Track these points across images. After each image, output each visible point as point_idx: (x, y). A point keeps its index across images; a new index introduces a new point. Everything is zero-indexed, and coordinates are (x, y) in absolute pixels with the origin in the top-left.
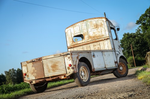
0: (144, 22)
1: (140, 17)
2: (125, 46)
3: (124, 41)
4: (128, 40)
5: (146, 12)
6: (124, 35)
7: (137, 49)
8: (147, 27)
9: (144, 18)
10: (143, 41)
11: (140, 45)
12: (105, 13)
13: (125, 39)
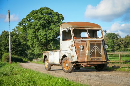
0: (25, 25)
1: (22, 20)
2: (3, 42)
3: (2, 38)
4: (6, 38)
5: (27, 16)
6: (3, 32)
7: (13, 47)
8: (27, 30)
9: (25, 21)
10: (20, 41)
11: (16, 44)
12: (9, 11)
13: (4, 36)
